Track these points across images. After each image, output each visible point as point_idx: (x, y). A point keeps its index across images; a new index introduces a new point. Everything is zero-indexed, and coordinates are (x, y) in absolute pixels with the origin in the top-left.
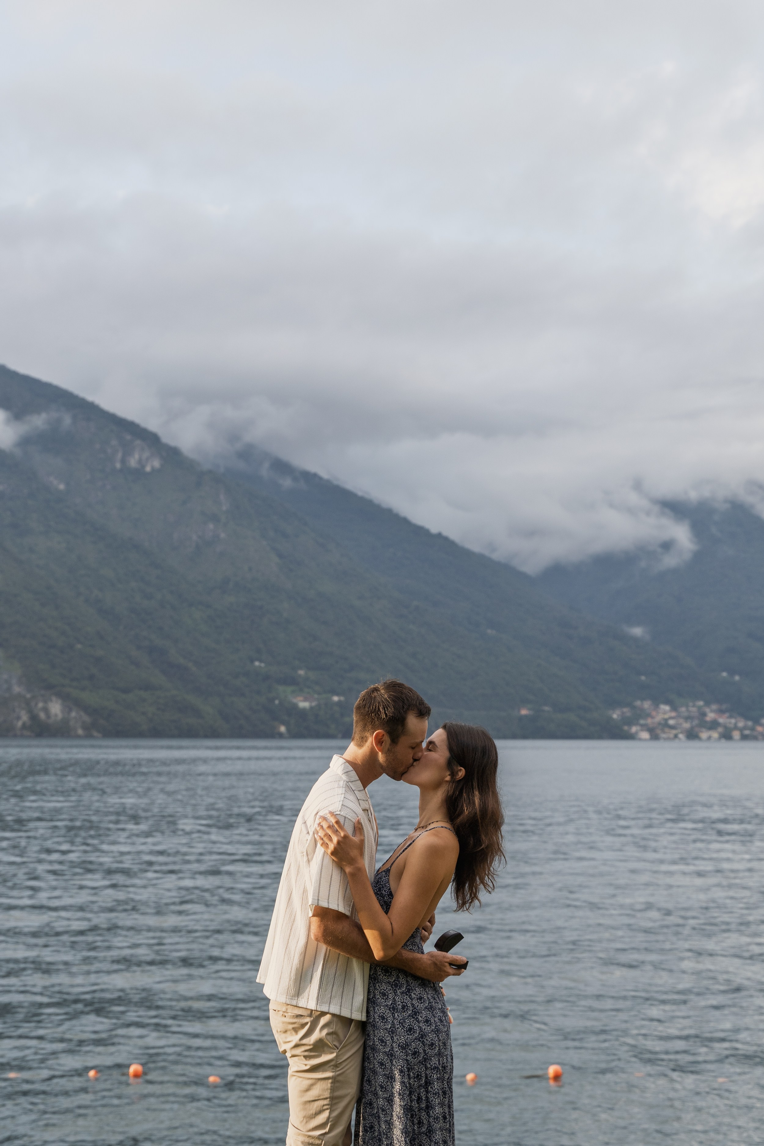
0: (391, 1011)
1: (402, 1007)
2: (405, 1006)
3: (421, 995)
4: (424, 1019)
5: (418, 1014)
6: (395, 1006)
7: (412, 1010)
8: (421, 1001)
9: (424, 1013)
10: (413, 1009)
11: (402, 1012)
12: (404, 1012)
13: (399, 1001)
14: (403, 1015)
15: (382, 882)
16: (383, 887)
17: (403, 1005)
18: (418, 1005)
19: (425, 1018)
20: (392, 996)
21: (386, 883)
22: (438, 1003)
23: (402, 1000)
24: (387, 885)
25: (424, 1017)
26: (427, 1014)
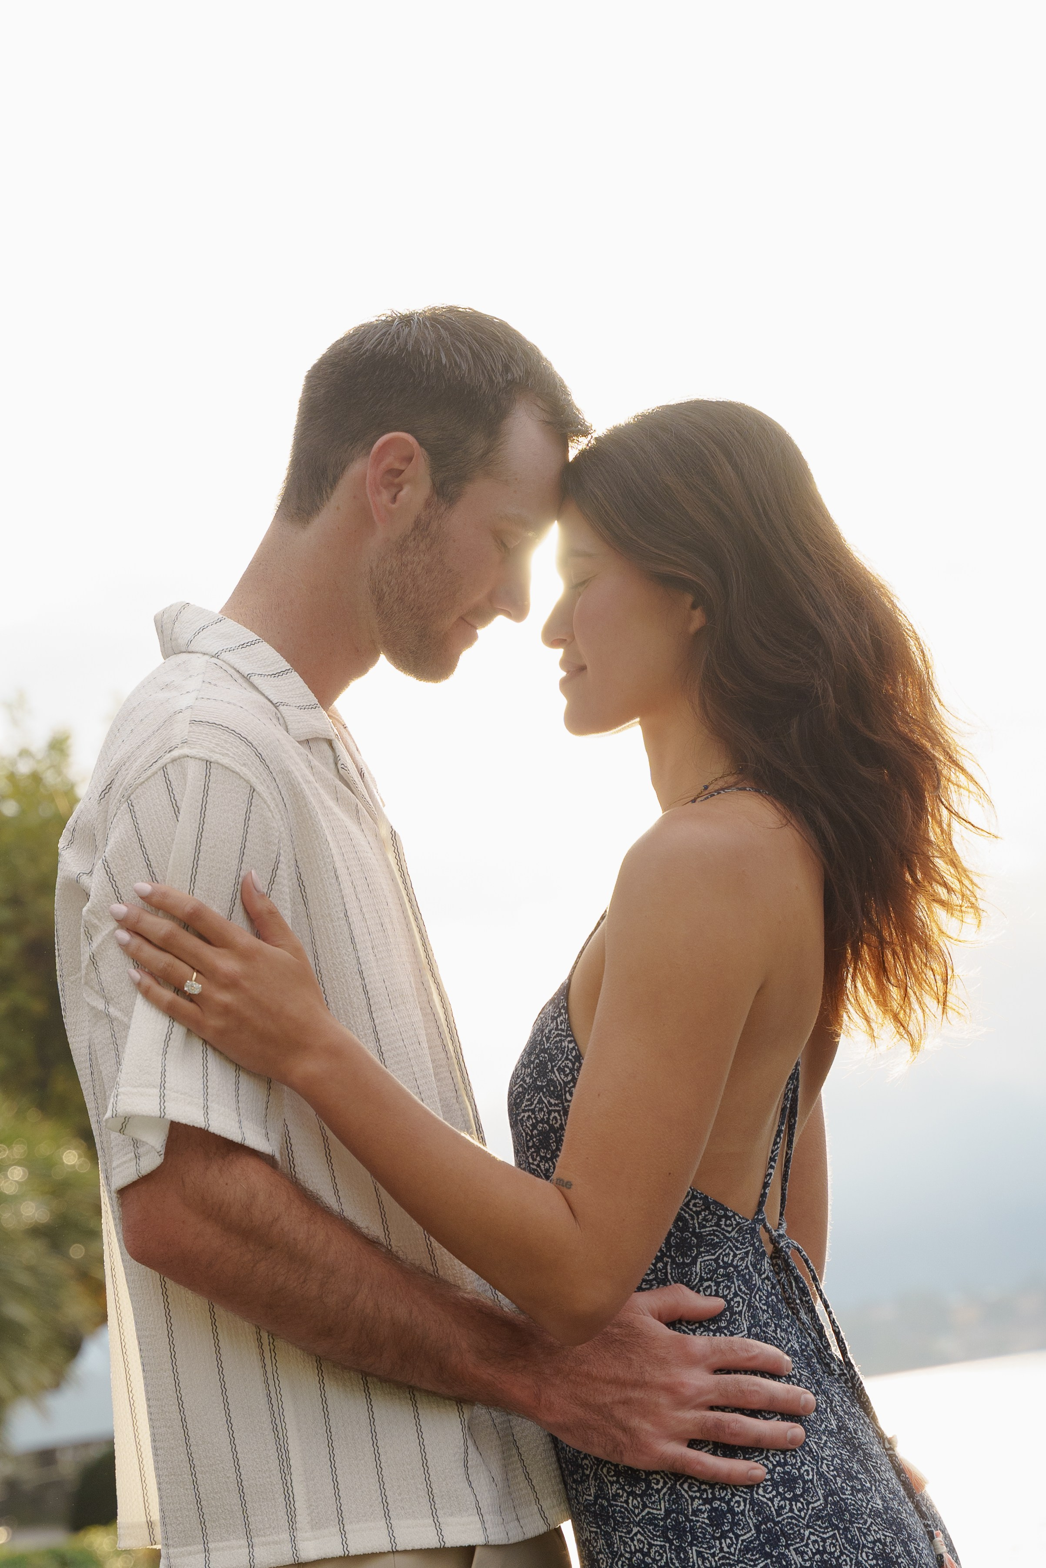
0: (670, 1542)
1: (709, 1518)
2: (723, 1514)
3: (788, 1468)
4: (810, 1559)
5: (783, 1540)
6: (682, 1518)
7: (757, 1527)
8: (792, 1489)
9: (813, 1538)
10: (761, 1523)
11: (714, 1538)
12: (724, 1535)
13: (693, 1499)
14: (721, 1550)
15: (548, 1038)
16: (552, 1059)
17: (713, 1509)
18: (781, 1508)
19: (817, 1557)
21: (561, 1041)
22: (866, 1491)
23: (705, 1490)
24: (565, 1044)
25: (814, 1554)
26: (824, 1540)
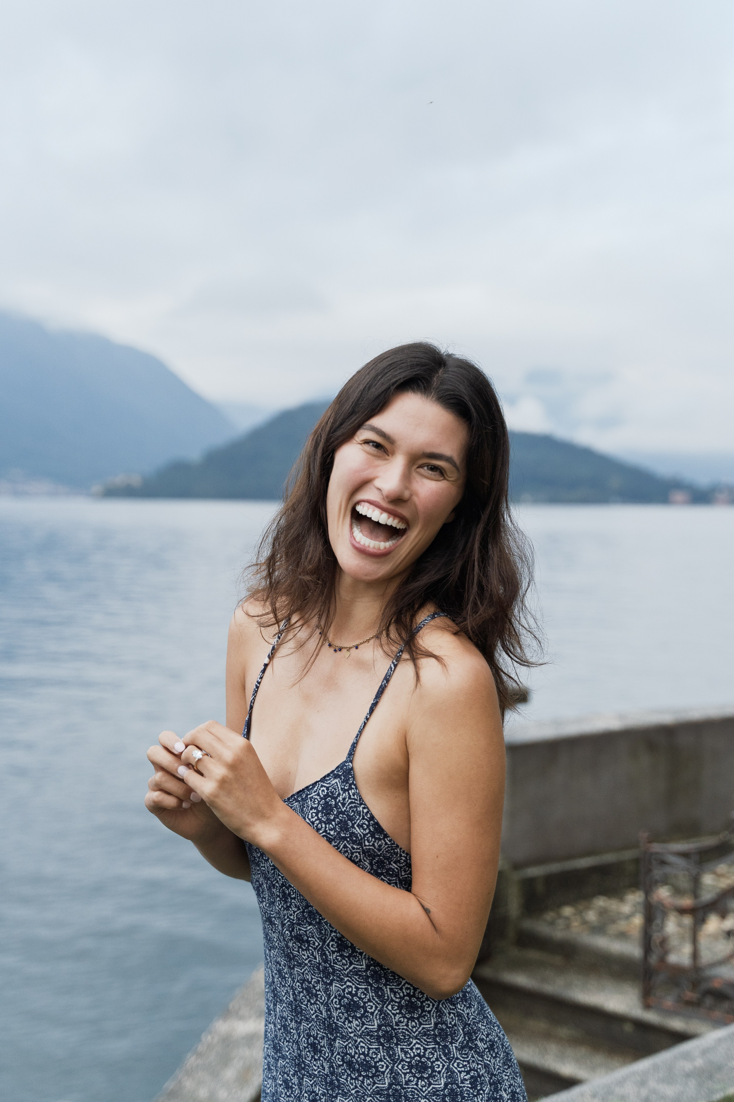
20: (443, 1066)
24: (360, 809)
